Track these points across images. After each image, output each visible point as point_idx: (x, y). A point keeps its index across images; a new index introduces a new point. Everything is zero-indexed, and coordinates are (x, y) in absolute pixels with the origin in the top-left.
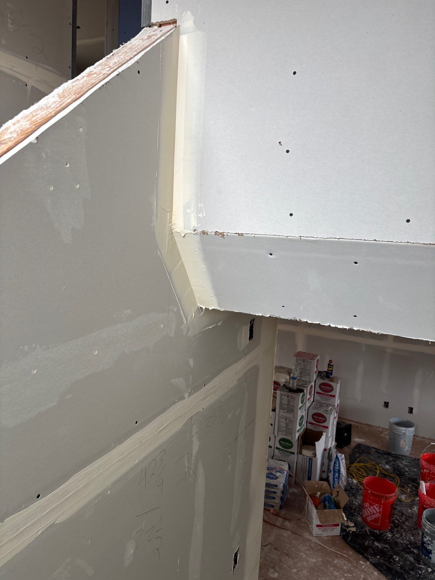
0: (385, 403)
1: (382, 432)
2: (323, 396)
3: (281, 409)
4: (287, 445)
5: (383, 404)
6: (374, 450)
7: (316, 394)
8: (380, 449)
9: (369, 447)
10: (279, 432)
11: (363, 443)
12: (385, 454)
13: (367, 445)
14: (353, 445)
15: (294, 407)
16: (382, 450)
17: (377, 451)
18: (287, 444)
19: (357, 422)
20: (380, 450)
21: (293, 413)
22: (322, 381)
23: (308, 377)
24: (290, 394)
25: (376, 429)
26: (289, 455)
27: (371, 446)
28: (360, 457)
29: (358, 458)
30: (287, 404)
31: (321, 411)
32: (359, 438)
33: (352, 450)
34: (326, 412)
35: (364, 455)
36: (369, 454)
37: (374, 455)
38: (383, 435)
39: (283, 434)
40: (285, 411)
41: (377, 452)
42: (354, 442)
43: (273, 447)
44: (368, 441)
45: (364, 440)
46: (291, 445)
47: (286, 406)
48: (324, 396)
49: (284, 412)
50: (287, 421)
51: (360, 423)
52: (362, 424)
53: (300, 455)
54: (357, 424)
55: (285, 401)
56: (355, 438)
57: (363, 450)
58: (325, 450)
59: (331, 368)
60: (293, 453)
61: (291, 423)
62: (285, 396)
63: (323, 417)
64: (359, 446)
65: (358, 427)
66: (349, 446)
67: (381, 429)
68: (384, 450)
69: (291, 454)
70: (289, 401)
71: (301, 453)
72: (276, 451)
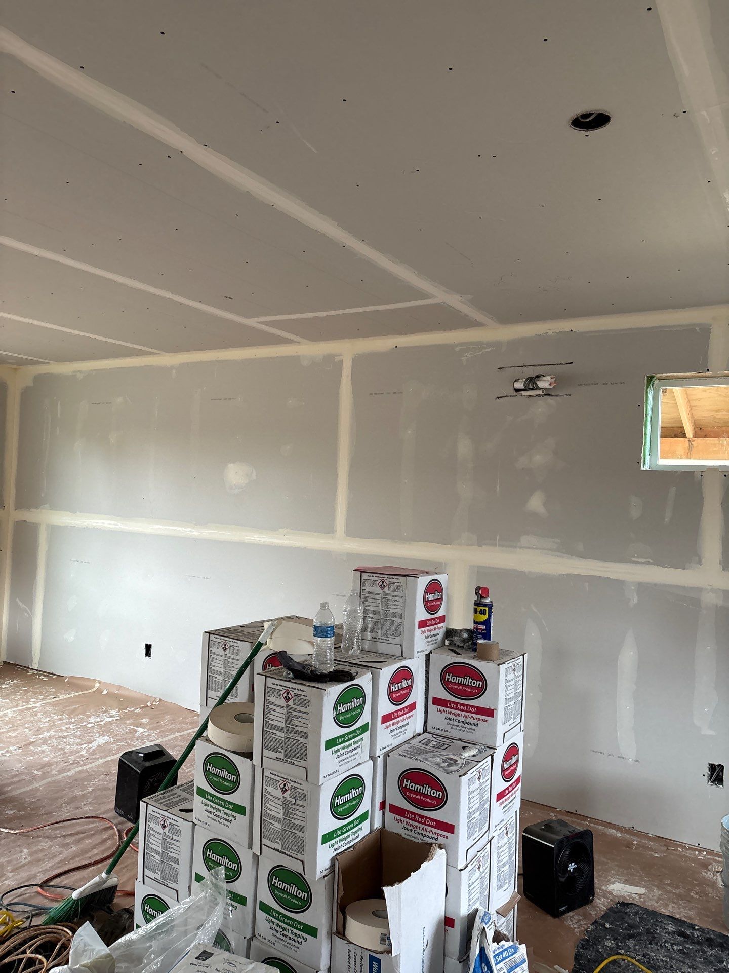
0: (712, 768)
1: (705, 865)
2: (453, 711)
3: (269, 749)
4: (292, 895)
5: (707, 771)
6: (671, 928)
7: (432, 708)
8: (696, 922)
9: (654, 914)
10: (264, 841)
11: (637, 900)
12: (710, 942)
13: (650, 909)
14: (601, 904)
15: (305, 736)
16: (701, 930)
17: (683, 930)
18: (293, 890)
19: (630, 831)
20: (692, 927)
21: (302, 763)
22: (451, 658)
23: (397, 640)
24: (296, 687)
25: (688, 853)
26: (298, 936)
27: (663, 911)
28: (614, 951)
29: (609, 955)
30: (283, 725)
31: (429, 764)
32: (626, 882)
33: (596, 922)
34: (449, 765)
35: (631, 943)
36: (653, 939)
37: (668, 945)
38: (708, 875)
39: (275, 849)
40: (278, 755)
41: (681, 934)
42: (606, 894)
43: (249, 902)
44: (657, 892)
45: (642, 891)
46: (303, 895)
47: (281, 735)
48: (457, 712)
49: (278, 759)
50: (287, 794)
51: (639, 834)
52: (646, 836)
53: (338, 941)
54: (628, 836)
55: (278, 718)
56: (613, 883)
57: (631, 927)
58: (449, 922)
59: (483, 612)
60: (313, 932)
61: (298, 802)
62: (278, 693)
63: (437, 785)
64: (622, 908)
65: (629, 845)
66: (588, 908)
67: (705, 853)
68: (707, 926)
69: (305, 935)
70: (289, 717)
71: (340, 932)
72: (261, 915)
